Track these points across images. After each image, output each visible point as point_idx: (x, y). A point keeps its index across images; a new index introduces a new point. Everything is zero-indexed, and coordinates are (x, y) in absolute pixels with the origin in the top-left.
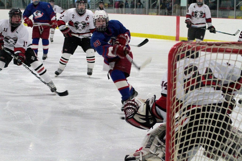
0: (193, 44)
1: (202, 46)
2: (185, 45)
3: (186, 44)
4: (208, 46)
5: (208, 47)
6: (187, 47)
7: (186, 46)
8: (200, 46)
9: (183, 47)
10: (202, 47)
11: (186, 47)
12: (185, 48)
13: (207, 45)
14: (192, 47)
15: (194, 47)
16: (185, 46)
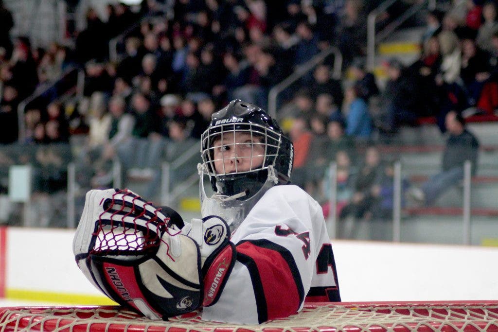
0: (33, 315)
1: (59, 318)
2: (10, 318)
3: (14, 315)
4: (78, 319)
5: (78, 321)
6: (17, 323)
7: (14, 318)
8: (56, 320)
9: (7, 321)
10: (61, 320)
11: (15, 321)
12: (13, 324)
13: (74, 315)
14: (33, 322)
15: (37, 321)
16: (11, 320)
